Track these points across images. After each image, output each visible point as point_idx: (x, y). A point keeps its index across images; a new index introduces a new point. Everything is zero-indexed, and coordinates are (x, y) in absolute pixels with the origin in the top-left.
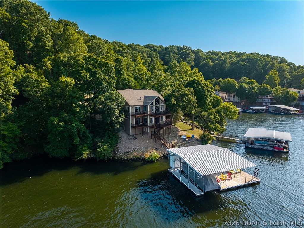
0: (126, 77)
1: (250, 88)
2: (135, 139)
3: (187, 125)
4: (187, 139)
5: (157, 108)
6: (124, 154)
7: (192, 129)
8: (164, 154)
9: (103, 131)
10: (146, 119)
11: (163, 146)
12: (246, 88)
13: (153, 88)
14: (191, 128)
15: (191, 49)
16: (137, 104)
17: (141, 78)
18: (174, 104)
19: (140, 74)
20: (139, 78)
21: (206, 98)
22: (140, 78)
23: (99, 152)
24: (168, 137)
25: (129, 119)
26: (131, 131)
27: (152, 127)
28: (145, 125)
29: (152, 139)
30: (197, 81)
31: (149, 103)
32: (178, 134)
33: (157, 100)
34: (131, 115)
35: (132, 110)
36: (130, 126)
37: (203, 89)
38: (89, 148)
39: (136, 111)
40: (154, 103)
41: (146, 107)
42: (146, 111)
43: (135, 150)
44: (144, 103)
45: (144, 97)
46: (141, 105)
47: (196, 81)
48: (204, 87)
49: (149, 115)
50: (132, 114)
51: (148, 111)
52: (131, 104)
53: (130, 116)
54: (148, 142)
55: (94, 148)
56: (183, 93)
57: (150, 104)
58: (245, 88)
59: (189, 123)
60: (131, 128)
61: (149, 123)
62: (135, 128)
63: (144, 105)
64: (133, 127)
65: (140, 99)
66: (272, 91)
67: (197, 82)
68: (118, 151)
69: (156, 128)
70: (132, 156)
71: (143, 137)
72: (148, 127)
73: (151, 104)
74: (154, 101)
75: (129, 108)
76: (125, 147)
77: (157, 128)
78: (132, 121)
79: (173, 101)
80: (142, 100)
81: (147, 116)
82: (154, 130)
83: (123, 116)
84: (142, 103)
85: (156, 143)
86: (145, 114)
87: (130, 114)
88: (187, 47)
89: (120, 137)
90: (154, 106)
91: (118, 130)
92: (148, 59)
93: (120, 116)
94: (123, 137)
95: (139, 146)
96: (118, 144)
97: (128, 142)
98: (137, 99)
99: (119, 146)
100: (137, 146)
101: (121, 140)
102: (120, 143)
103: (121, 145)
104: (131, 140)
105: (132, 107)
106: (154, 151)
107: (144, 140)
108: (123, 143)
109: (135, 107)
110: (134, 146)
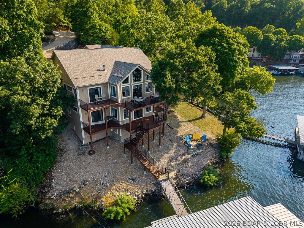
0: (97, 22)
1: (277, 40)
2: (92, 153)
5: (138, 92)
7: (202, 117)
8: (147, 191)
10: (115, 111)
11: (145, 172)
12: (273, 41)
14: (200, 113)
16: (94, 83)
21: (235, 67)
24: (158, 144)
25: (78, 113)
26: (84, 137)
27: (126, 127)
28: (113, 123)
29: (125, 153)
30: (219, 30)
31: (119, 79)
32: (178, 132)
33: (138, 74)
35: (83, 97)
36: (82, 127)
37: (230, 50)
39: (92, 98)
40: (131, 79)
41: (114, 88)
42: (114, 95)
43: (85, 185)
44: (110, 78)
46: (105, 85)
47: (218, 33)
48: (232, 44)
50: (82, 104)
51: (118, 97)
52: (77, 83)
53: (80, 108)
54: (116, 162)
56: (191, 60)
57: (121, 82)
58: (271, 40)
59: (196, 104)
60: (83, 130)
61: (122, 119)
62: (91, 132)
63: (110, 84)
64: (87, 130)
65: (104, 70)
67: (220, 33)
68: (51, 185)
70: (76, 202)
71: (108, 147)
72: (120, 129)
73: (123, 83)
74: (130, 75)
75: (75, 91)
76: (67, 175)
78: (83, 117)
79: (169, 81)
80: (108, 72)
81: (117, 106)
82: (131, 136)
84: (106, 79)
85: (132, 163)
86: (111, 101)
87: (79, 105)
89: (62, 150)
90: (132, 85)
94: (69, 149)
95: (97, 172)
96: (55, 167)
97: (76, 162)
98: (97, 70)
99: (55, 171)
100: (93, 174)
101: (62, 157)
102: (60, 164)
103: (60, 169)
104: (83, 158)
105: (83, 90)
106: (125, 185)
107: (110, 156)
108: (65, 163)
109: (88, 88)
110: (85, 172)
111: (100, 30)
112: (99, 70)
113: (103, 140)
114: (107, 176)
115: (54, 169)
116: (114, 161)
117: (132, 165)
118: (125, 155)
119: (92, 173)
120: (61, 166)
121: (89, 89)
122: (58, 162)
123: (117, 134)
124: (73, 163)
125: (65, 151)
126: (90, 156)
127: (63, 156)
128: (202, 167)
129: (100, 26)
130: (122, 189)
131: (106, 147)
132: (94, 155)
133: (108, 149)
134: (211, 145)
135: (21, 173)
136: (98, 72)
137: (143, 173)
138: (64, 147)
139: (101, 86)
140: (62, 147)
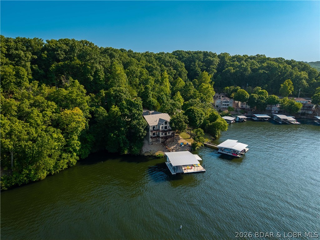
1: (259, 98)
3: (188, 135)
4: (183, 146)
5: (166, 128)
6: (145, 153)
7: (190, 138)
10: (159, 133)
16: (154, 125)
17: (163, 98)
18: (173, 127)
19: (162, 95)
21: (196, 121)
23: (132, 151)
24: (171, 143)
25: (149, 133)
26: (150, 140)
27: (162, 138)
28: (158, 136)
29: (161, 145)
31: (161, 124)
32: (178, 142)
33: (166, 123)
35: (151, 129)
37: (195, 116)
38: (128, 149)
39: (153, 129)
41: (159, 126)
43: (151, 151)
45: (159, 119)
46: (157, 125)
48: (196, 114)
49: (161, 131)
52: (150, 125)
53: (150, 131)
54: (159, 147)
55: (130, 149)
58: (254, 98)
61: (161, 135)
62: (152, 138)
64: (151, 137)
68: (142, 151)
69: (164, 139)
70: (149, 154)
74: (164, 123)
75: (149, 127)
76: (146, 149)
78: (151, 134)
79: (173, 125)
80: (158, 122)
83: (146, 132)
85: (163, 147)
86: (158, 130)
90: (164, 125)
91: (143, 140)
93: (144, 132)
94: (146, 143)
99: (143, 148)
104: (150, 145)
106: (162, 152)
108: (145, 146)
109: (152, 126)
110: (151, 148)
111: (153, 103)
113: (155, 141)
114: (157, 149)
119: (153, 148)
123: (159, 139)
124: (147, 146)
126: (152, 145)
127: (144, 144)
133: (157, 144)
134: (189, 146)
136: (155, 122)
140: (144, 142)
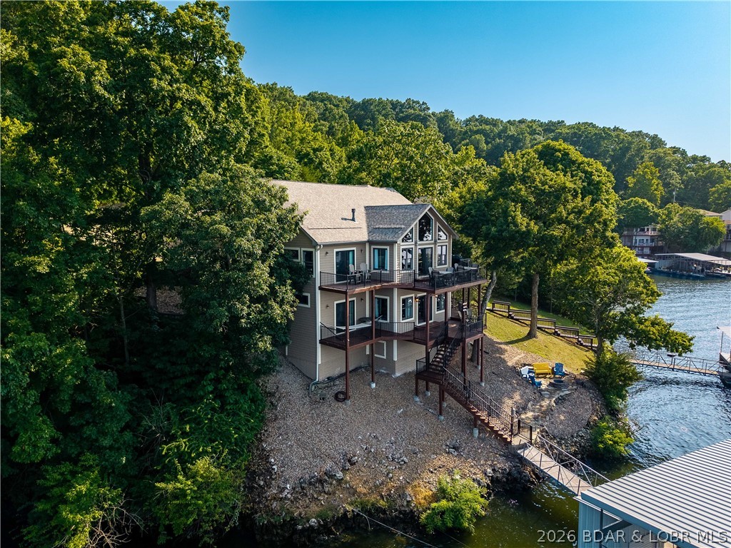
0: (273, 151)
2: (342, 397)
3: (505, 320)
4: (545, 383)
6: (301, 489)
7: (530, 335)
8: (494, 470)
9: (187, 369)
10: (383, 303)
11: (476, 432)
13: (384, 181)
14: (521, 329)
15: (429, 109)
17: (321, 163)
19: (315, 150)
20: (311, 161)
22: (317, 160)
25: (309, 306)
26: (319, 361)
27: (414, 335)
28: (380, 331)
29: (417, 394)
31: (394, 231)
32: (504, 361)
34: (320, 288)
35: (324, 266)
36: (319, 338)
38: (110, 474)
40: (416, 234)
41: (382, 253)
42: (382, 266)
43: (352, 464)
44: (369, 232)
45: (363, 210)
46: (361, 244)
49: (397, 286)
50: (325, 283)
51: (392, 271)
52: (320, 237)
53: (318, 292)
54: (405, 413)
56: (547, 187)
57: (400, 239)
60: (319, 346)
63: (371, 243)
64: (331, 342)
65: (353, 220)
66: (657, 215)
67: (562, 155)
68: (269, 471)
69: (433, 346)
70: (344, 503)
71: (374, 385)
72: (395, 342)
73: (404, 240)
74: (414, 226)
75: (309, 256)
76: (302, 445)
77: (436, 344)
78: (324, 316)
81: (389, 291)
82: (428, 354)
83: (288, 293)
84: (363, 236)
85: (441, 414)
87: (318, 284)
88: (418, 102)
89: (272, 395)
90: (417, 246)
92: (323, 125)
93: (273, 293)
94: (287, 393)
95: (370, 435)
96: (266, 431)
97: (312, 417)
98: (342, 219)
99: (270, 440)
100: (362, 441)
101: (276, 410)
102: (276, 425)
103: (281, 434)
104: (325, 408)
105: (327, 253)
107: (385, 402)
108: (289, 422)
109: (336, 250)
110: (343, 438)
112: (346, 219)
113: (354, 373)
114: (395, 442)
115: (264, 435)
116: (399, 412)
117: (442, 418)
118: (417, 399)
119: (360, 437)
120: (280, 428)
121: (337, 253)
122: (270, 421)
123: (385, 357)
124: (305, 420)
125: (280, 397)
126: (340, 404)
127: (276, 406)
128: (584, 422)
129: (278, 160)
130: (440, 467)
131: (370, 385)
132: (349, 402)
133: (375, 389)
135: (208, 437)
136: (344, 221)
137: (472, 433)
138: (275, 388)
139: (355, 249)
140: (270, 387)
